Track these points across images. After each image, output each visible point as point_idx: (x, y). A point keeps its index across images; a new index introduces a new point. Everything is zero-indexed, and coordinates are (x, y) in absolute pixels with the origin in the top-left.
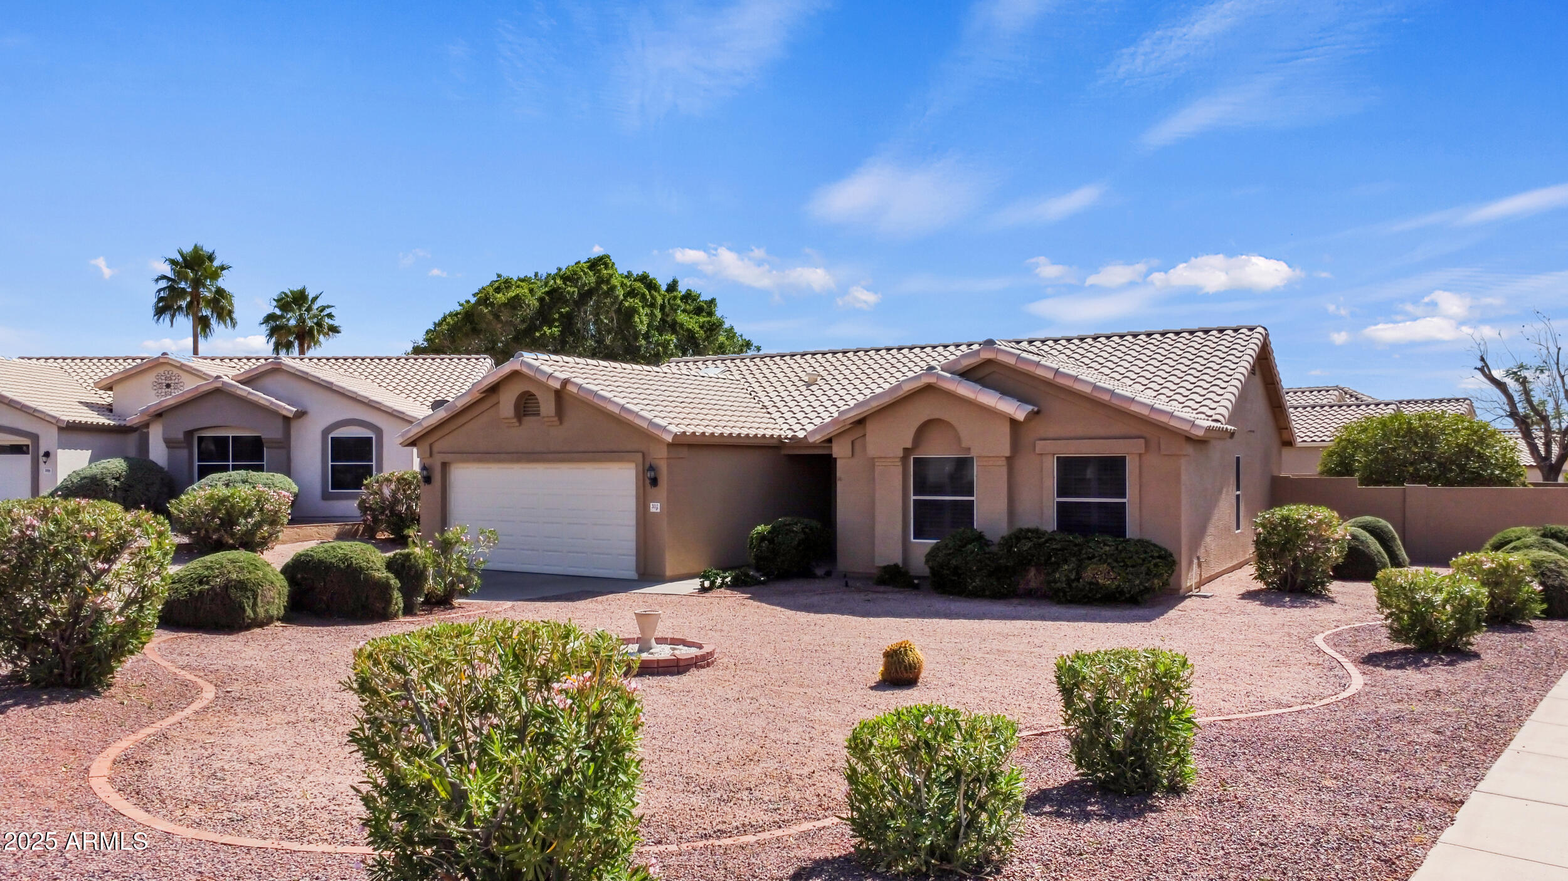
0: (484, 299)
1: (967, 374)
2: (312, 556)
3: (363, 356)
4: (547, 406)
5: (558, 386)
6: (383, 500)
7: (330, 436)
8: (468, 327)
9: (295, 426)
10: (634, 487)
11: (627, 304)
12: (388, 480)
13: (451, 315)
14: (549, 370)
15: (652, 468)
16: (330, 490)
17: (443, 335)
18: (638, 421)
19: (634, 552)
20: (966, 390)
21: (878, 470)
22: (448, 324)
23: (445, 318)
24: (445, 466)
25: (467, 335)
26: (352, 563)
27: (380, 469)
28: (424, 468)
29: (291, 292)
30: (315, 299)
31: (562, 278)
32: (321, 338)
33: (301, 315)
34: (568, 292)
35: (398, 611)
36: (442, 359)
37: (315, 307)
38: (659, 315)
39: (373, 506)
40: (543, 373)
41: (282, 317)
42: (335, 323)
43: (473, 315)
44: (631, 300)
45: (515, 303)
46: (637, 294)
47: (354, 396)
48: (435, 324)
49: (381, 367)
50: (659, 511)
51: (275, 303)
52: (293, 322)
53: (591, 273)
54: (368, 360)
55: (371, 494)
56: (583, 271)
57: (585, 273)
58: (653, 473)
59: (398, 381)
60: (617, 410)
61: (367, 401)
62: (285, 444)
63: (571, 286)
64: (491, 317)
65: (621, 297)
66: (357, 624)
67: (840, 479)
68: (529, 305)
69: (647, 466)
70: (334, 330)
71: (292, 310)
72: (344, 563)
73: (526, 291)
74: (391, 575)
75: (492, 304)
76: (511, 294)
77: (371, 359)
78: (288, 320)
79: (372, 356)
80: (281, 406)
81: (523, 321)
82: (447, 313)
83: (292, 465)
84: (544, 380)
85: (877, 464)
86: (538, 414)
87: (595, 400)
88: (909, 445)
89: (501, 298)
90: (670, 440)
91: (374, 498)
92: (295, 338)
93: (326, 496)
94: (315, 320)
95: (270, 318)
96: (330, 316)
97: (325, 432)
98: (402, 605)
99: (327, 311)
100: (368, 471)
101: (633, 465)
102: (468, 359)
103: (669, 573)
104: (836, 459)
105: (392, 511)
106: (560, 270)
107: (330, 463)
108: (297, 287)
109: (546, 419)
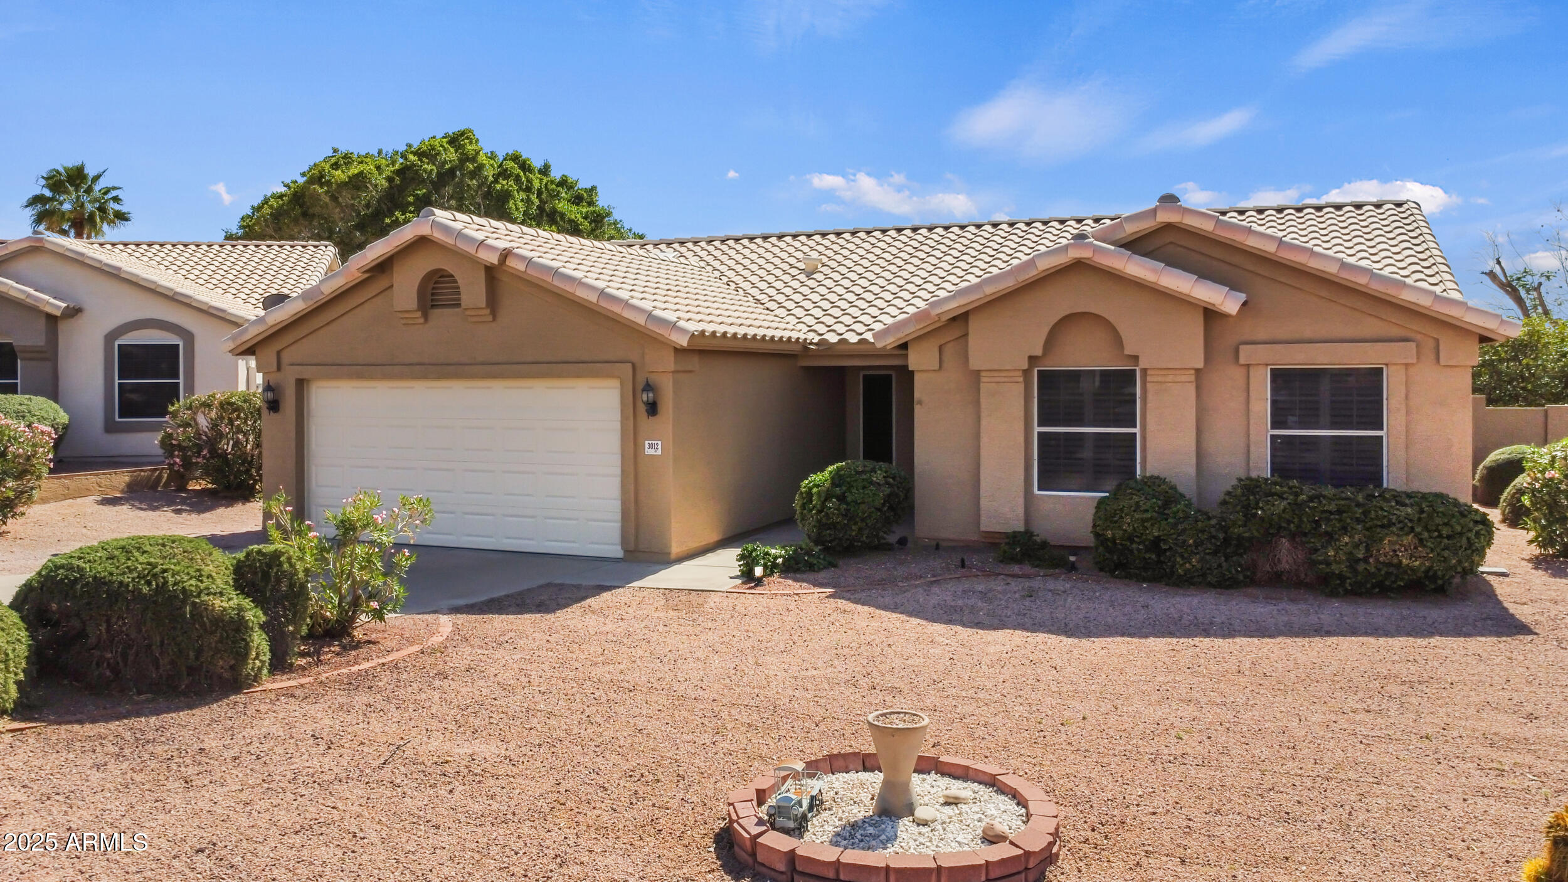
0: (317, 177)
1: (1135, 245)
2: (80, 569)
3: (161, 240)
4: (473, 292)
5: (494, 259)
6: (198, 434)
7: (117, 343)
8: (298, 210)
9: (63, 327)
10: (617, 416)
11: (498, 187)
12: (206, 405)
13: (273, 196)
14: (480, 236)
15: (648, 387)
16: (117, 419)
17: (265, 220)
18: (628, 314)
19: (619, 517)
20: (1138, 268)
21: (984, 387)
22: (271, 207)
23: (266, 201)
24: (301, 384)
25: (296, 221)
26: (166, 582)
27: (190, 389)
28: (268, 388)
29: (65, 169)
30: (97, 178)
31: (414, 153)
32: (105, 227)
33: (78, 197)
34: (425, 170)
35: (260, 669)
36: (269, 246)
37: (97, 188)
38: (537, 202)
39: (184, 444)
40: (470, 239)
41: (52, 199)
42: (123, 209)
43: (303, 195)
44: (505, 182)
45: (358, 182)
46: (509, 176)
47: (153, 287)
48: (253, 208)
49: (187, 255)
50: (659, 452)
51: (43, 182)
52: (67, 206)
53: (452, 150)
54: (169, 247)
55: (180, 426)
56: (442, 146)
57: (445, 150)
58: (651, 395)
59: (210, 273)
60: (593, 298)
61: (171, 294)
62: (49, 355)
63: (428, 164)
64: (327, 200)
65: (491, 179)
66: (178, 709)
67: (920, 403)
68: (376, 186)
69: (640, 386)
70: (122, 217)
71: (67, 192)
72: (149, 583)
73: (372, 167)
74: (247, 603)
75: (329, 183)
76: (354, 170)
77: (174, 245)
78: (61, 203)
79: (175, 241)
80: (43, 300)
81: (368, 206)
82: (269, 195)
83: (61, 383)
84: (472, 251)
85: (983, 379)
86: (459, 305)
87: (556, 283)
88: (1038, 352)
89: (339, 175)
90: (684, 342)
91: (184, 432)
92: (70, 227)
93: (111, 427)
94: (97, 205)
95: (37, 200)
96: (116, 199)
97: (110, 338)
98: (267, 657)
99: (113, 194)
100: (173, 392)
101: (616, 383)
102: (303, 247)
103: (676, 549)
104: (912, 372)
105: (214, 452)
106: (410, 146)
107: (117, 381)
108: (72, 162)
109: (468, 313)
